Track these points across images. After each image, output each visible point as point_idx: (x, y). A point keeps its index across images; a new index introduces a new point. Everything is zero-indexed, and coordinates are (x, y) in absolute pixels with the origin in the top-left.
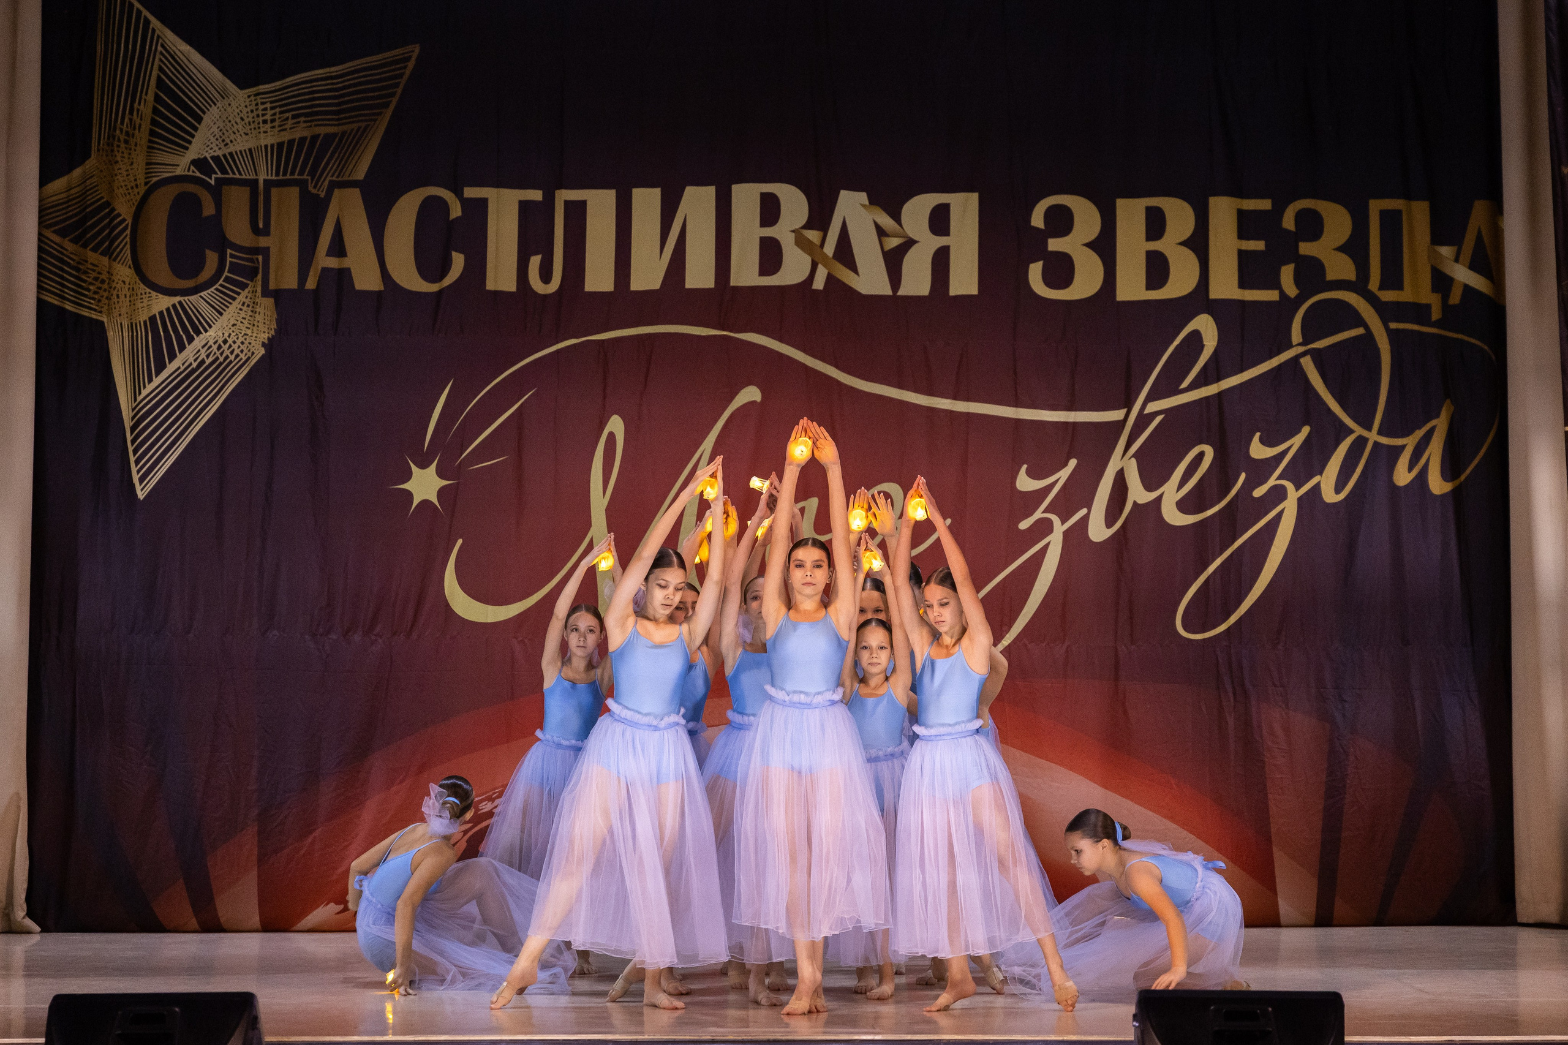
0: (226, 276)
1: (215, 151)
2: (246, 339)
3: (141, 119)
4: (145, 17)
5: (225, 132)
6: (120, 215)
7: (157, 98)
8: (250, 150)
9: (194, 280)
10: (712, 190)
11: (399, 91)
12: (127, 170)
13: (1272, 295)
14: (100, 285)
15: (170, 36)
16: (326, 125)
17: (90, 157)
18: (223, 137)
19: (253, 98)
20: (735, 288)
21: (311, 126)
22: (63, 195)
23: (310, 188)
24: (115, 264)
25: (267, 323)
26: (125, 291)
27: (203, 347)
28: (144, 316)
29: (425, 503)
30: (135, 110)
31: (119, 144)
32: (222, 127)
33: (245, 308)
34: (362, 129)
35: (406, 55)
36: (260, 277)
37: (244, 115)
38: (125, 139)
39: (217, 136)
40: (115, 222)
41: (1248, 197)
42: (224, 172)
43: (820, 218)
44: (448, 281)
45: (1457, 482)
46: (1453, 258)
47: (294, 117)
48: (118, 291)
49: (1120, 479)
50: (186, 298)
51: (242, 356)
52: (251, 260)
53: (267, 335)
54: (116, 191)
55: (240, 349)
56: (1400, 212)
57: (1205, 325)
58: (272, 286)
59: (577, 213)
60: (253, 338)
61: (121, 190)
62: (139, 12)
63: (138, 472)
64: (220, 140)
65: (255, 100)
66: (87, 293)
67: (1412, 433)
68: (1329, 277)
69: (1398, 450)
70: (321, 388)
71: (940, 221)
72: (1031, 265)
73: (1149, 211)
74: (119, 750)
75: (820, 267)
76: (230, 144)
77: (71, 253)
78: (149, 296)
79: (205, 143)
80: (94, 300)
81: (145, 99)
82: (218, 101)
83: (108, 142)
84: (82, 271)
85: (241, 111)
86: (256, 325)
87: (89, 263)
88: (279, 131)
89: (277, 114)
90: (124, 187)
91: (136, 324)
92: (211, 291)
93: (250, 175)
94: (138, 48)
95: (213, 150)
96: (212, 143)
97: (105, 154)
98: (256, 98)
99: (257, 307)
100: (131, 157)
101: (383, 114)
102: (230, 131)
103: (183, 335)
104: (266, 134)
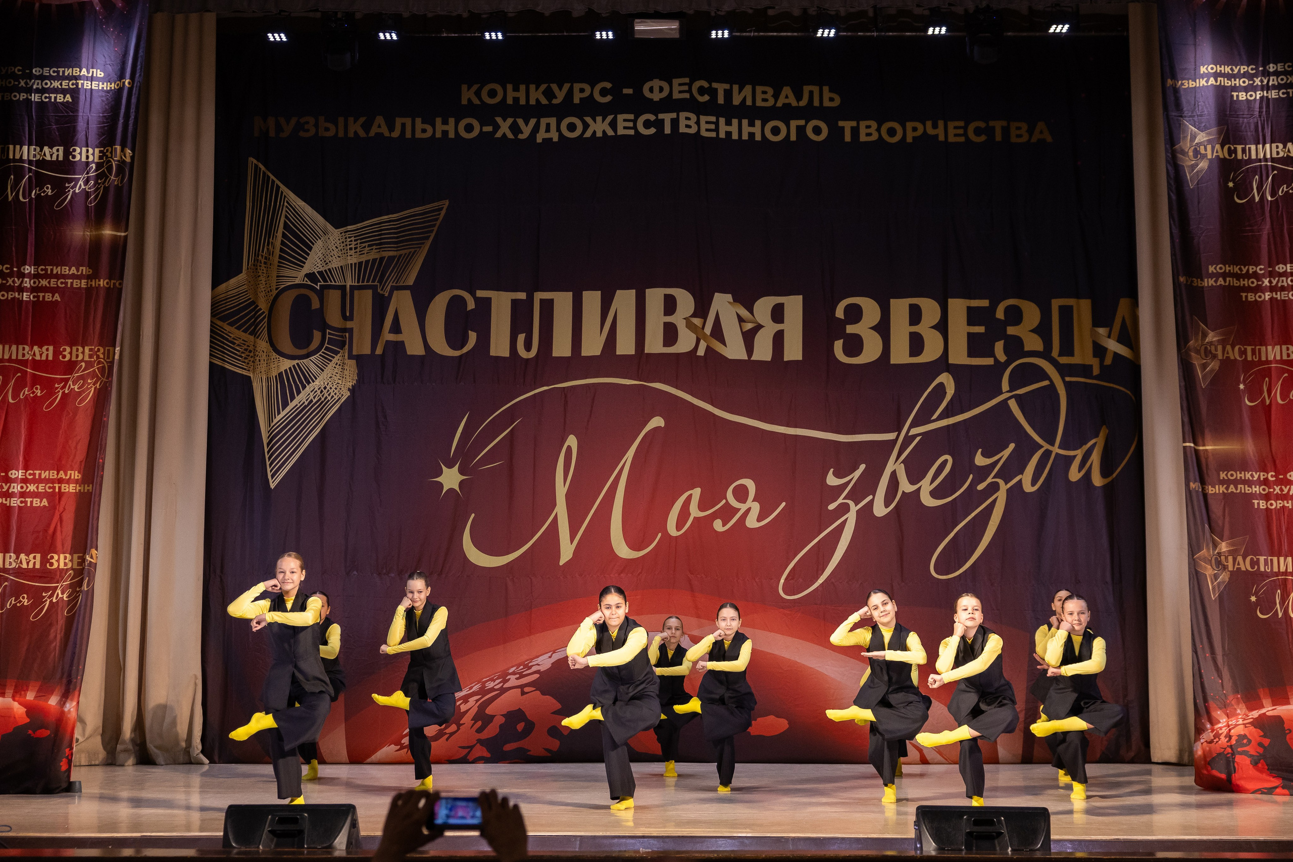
0: (326, 346)
2: (338, 386)
3: (274, 248)
4: (277, 184)
5: (326, 256)
6: (261, 309)
7: (284, 235)
8: (341, 267)
9: (306, 349)
10: (633, 292)
11: (436, 229)
12: (266, 281)
13: (989, 361)
14: (248, 354)
15: (292, 196)
16: (389, 251)
18: (325, 259)
19: (343, 234)
20: (647, 354)
21: (379, 252)
23: (379, 290)
24: (258, 340)
25: (351, 376)
26: (264, 357)
27: (311, 392)
28: (274, 373)
29: (451, 490)
31: (260, 264)
32: (324, 253)
33: (337, 367)
34: (412, 253)
35: (439, 207)
36: (347, 346)
37: (337, 245)
38: (264, 262)
39: (322, 259)
40: (257, 314)
41: (974, 299)
42: (325, 281)
43: (702, 310)
44: (465, 350)
45: (1110, 479)
46: (1106, 335)
47: (369, 246)
48: (260, 357)
49: (894, 477)
50: (301, 361)
51: (335, 397)
52: (342, 336)
53: (351, 383)
54: (259, 293)
55: (334, 393)
56: (1072, 307)
57: (945, 379)
58: (355, 353)
59: (548, 307)
60: (343, 386)
61: (261, 294)
62: (273, 182)
63: (271, 471)
64: (323, 261)
66: (241, 358)
67: (1081, 447)
68: (1026, 349)
69: (1071, 459)
70: (385, 417)
71: (778, 314)
72: (835, 342)
73: (911, 306)
74: (258, 648)
75: (702, 341)
76: (329, 264)
77: (229, 332)
78: (278, 359)
79: (313, 263)
80: (244, 362)
81: (276, 235)
82: (322, 237)
83: (254, 263)
84: (237, 344)
85: (336, 243)
86: (345, 378)
87: (241, 339)
88: (359, 255)
89: (359, 244)
90: (264, 291)
91: (271, 378)
92: (317, 357)
93: (341, 283)
94: (273, 204)
95: (319, 267)
96: (318, 263)
97: (251, 271)
98: (345, 234)
99: (346, 366)
100: (268, 272)
101: (425, 243)
102: (329, 255)
103: (300, 385)
104: (352, 257)
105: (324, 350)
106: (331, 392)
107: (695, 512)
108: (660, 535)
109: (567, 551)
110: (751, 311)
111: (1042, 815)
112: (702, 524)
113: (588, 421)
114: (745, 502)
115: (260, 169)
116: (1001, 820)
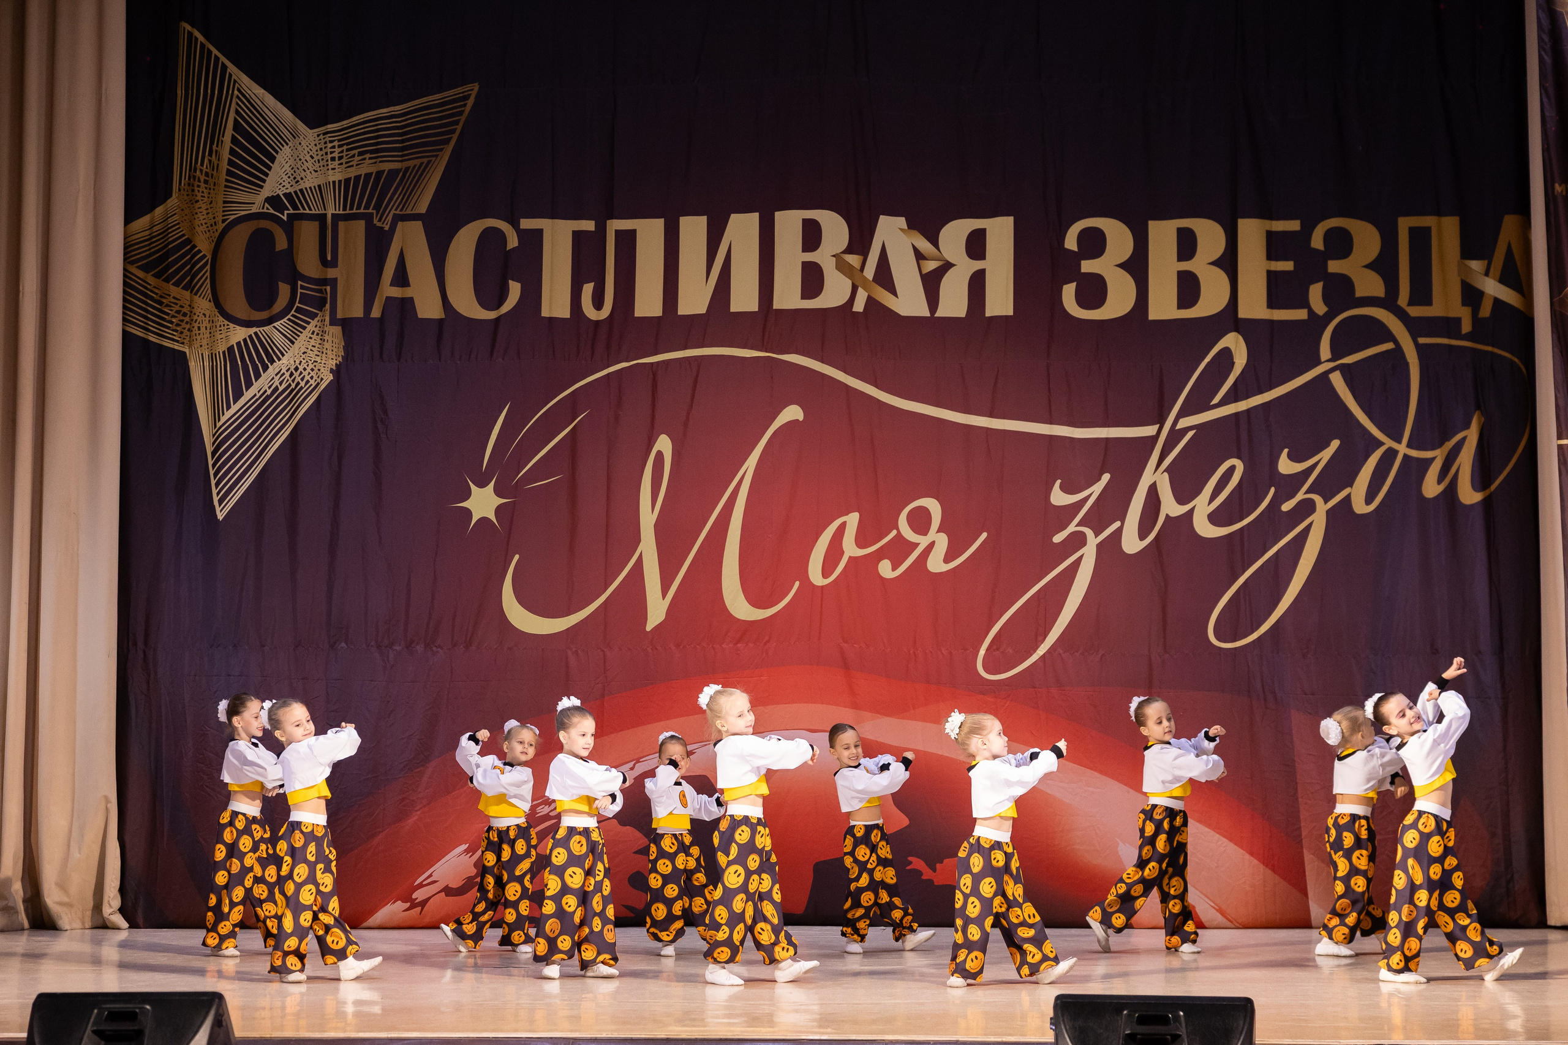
0: (297, 306)
1: (287, 189)
2: (315, 366)
3: (219, 160)
4: (222, 62)
5: (296, 170)
6: (201, 251)
7: (234, 140)
8: (319, 186)
9: (268, 311)
10: (756, 216)
11: (459, 127)
12: (207, 209)
13: (1301, 314)
14: (183, 318)
15: (245, 80)
16: (390, 161)
17: (171, 196)
18: (295, 175)
19: (322, 137)
20: (776, 310)
21: (375, 163)
22: (147, 233)
23: (375, 222)
24: (196, 298)
25: (335, 350)
26: (206, 323)
27: (276, 375)
28: (222, 347)
29: (484, 520)
30: (214, 152)
31: (199, 184)
32: (293, 166)
33: (314, 337)
34: (424, 165)
35: (466, 94)
36: (328, 306)
37: (313, 153)
38: (205, 179)
39: (290, 174)
40: (196, 258)
41: (1278, 219)
42: (295, 207)
43: (860, 242)
44: (507, 307)
45: (1488, 492)
46: (1483, 272)
47: (360, 154)
48: (199, 323)
49: (1153, 493)
50: (261, 329)
51: (312, 382)
52: (320, 291)
53: (335, 362)
54: (197, 228)
55: (310, 376)
56: (1429, 229)
57: (1233, 342)
58: (339, 316)
59: (627, 241)
61: (201, 227)
62: (217, 59)
63: (218, 494)
64: (292, 177)
65: (324, 139)
66: (170, 325)
67: (1441, 445)
68: (1358, 294)
69: (1427, 463)
70: (385, 412)
71: (976, 246)
72: (1065, 286)
73: (1181, 231)
74: (201, 756)
75: (860, 289)
76: (301, 182)
77: (155, 287)
78: (226, 327)
79: (277, 182)
80: (176, 331)
81: (222, 141)
82: (290, 141)
83: (189, 182)
84: (165, 304)
85: (311, 150)
86: (324, 353)
87: (171, 297)
88: (346, 168)
89: (345, 151)
90: (204, 224)
91: (216, 354)
92: (284, 322)
93: (319, 210)
94: (216, 92)
95: (285, 187)
96: (284, 181)
97: (185, 193)
98: (325, 136)
99: (326, 335)
100: (210, 196)
101: (444, 151)
102: (301, 169)
103: (259, 365)
104: (334, 171)
105: (295, 312)
106: (304, 376)
107: (850, 549)
108: (797, 584)
109: (657, 610)
110: (935, 243)
111: (1244, 1008)
112: (862, 567)
113: (688, 414)
114: (926, 534)
115: (196, 39)
116: (1179, 1016)
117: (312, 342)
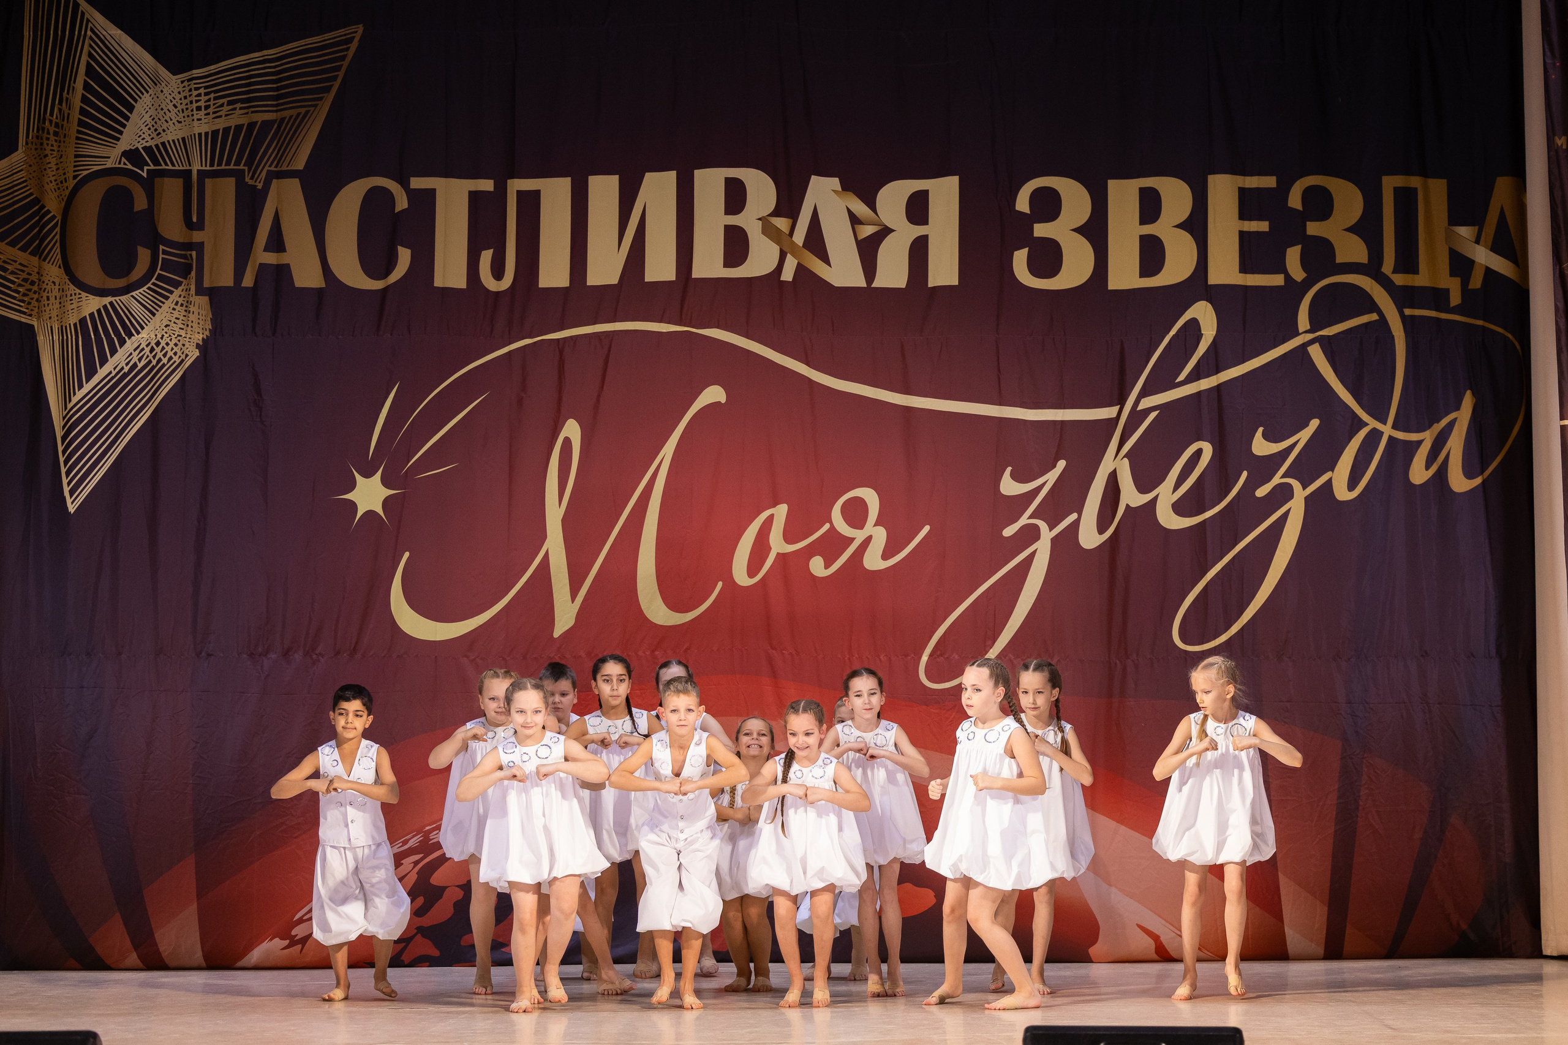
0: (159, 273)
1: (147, 141)
2: (179, 341)
3: (70, 109)
5: (158, 121)
6: (51, 212)
7: (86, 86)
8: (183, 139)
9: (125, 279)
10: (673, 175)
11: (341, 74)
12: (57, 164)
13: (1278, 280)
14: (29, 287)
15: (99, 20)
16: (263, 111)
17: (17, 150)
18: (156, 127)
19: (186, 83)
20: (696, 279)
21: (247, 113)
23: (247, 179)
24: (45, 265)
25: (202, 323)
26: (55, 292)
27: (135, 350)
28: (73, 319)
29: (370, 514)
30: (64, 100)
31: (48, 136)
32: (154, 116)
33: (178, 308)
34: (302, 115)
35: (348, 36)
36: (193, 273)
37: (177, 102)
38: (54, 131)
39: (150, 126)
40: (45, 219)
41: (1252, 175)
42: (156, 162)
43: (789, 204)
44: (393, 278)
45: (1479, 480)
46: (1474, 240)
47: (229, 103)
48: (48, 292)
49: (1113, 480)
50: (117, 298)
51: (175, 358)
52: (184, 257)
53: (201, 336)
54: (46, 185)
55: (174, 351)
56: (1416, 189)
57: (1203, 313)
58: (206, 284)
59: (530, 203)
60: (187, 340)
61: (51, 185)
63: (68, 485)
64: (152, 129)
65: (189, 85)
66: (16, 295)
67: (1430, 427)
68: (1338, 260)
69: (1414, 445)
70: (260, 394)
71: (918, 209)
72: (1015, 252)
73: (1143, 191)
74: (52, 778)
75: (789, 257)
76: (163, 134)
78: (79, 296)
79: (136, 134)
80: (23, 301)
81: (73, 87)
82: (150, 88)
83: (38, 134)
84: (9, 271)
85: (175, 99)
86: (190, 326)
87: (17, 263)
88: (213, 118)
89: (212, 100)
90: (53, 182)
91: (66, 327)
92: (144, 291)
93: (183, 166)
94: (67, 33)
95: (145, 140)
96: (144, 133)
97: (34, 147)
98: (189, 83)
99: (192, 306)
100: (60, 149)
101: (324, 99)
102: (163, 120)
103: (115, 339)
104: (200, 122)
105: (156, 279)
106: (167, 352)
108: (720, 585)
109: (565, 614)
110: (872, 206)
111: (1232, 1037)
112: (792, 566)
113: (599, 397)
114: (862, 527)
117: (176, 314)
